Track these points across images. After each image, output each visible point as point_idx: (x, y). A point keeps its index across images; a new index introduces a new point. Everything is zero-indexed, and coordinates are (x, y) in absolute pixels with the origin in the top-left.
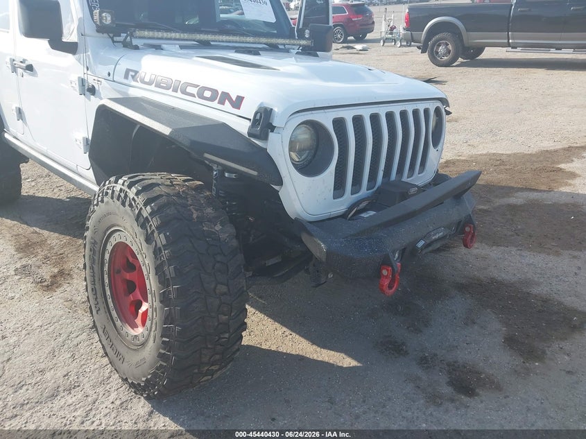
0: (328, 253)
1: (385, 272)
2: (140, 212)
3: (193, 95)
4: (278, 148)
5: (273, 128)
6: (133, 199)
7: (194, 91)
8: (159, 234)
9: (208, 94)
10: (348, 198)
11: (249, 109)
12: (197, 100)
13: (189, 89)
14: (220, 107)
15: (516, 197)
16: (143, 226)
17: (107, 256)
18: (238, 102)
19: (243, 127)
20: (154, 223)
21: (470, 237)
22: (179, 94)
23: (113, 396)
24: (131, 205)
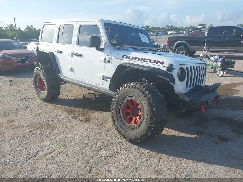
0: (189, 101)
1: (203, 106)
2: (141, 90)
3: (148, 62)
4: (175, 74)
5: (173, 69)
6: (138, 87)
7: (148, 61)
8: (149, 94)
9: (152, 61)
10: (189, 89)
11: (166, 64)
12: (149, 63)
13: (146, 60)
14: (157, 64)
15: (222, 97)
16: (143, 93)
17: (122, 105)
18: (162, 63)
19: (165, 69)
20: (147, 92)
21: (218, 102)
22: (143, 61)
23: (125, 145)
24: (138, 89)
